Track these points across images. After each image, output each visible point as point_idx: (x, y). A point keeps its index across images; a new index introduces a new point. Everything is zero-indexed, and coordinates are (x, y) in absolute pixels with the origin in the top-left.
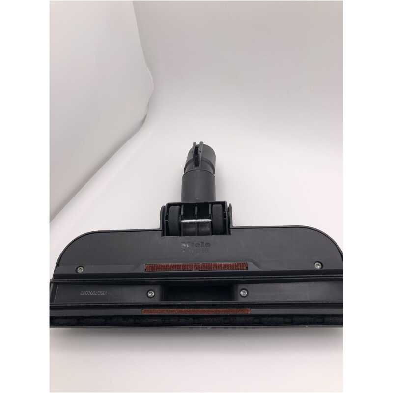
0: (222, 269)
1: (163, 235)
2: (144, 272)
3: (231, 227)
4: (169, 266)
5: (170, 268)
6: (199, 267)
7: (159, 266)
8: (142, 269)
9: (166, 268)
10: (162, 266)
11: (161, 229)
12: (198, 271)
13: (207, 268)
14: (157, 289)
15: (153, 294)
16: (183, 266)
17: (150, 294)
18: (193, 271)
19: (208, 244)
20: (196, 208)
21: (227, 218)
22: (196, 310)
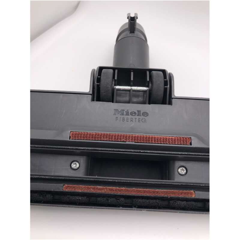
0: (162, 143)
1: (93, 100)
2: (68, 140)
3: (173, 97)
4: (98, 135)
5: (101, 138)
6: (135, 138)
7: (87, 134)
8: (66, 137)
9: (95, 138)
10: (90, 134)
11: (91, 93)
12: (134, 143)
13: (143, 140)
14: (83, 160)
15: (78, 166)
16: (115, 136)
17: (74, 166)
18: (127, 143)
19: (146, 114)
20: (132, 73)
21: (168, 86)
22: (129, 189)
